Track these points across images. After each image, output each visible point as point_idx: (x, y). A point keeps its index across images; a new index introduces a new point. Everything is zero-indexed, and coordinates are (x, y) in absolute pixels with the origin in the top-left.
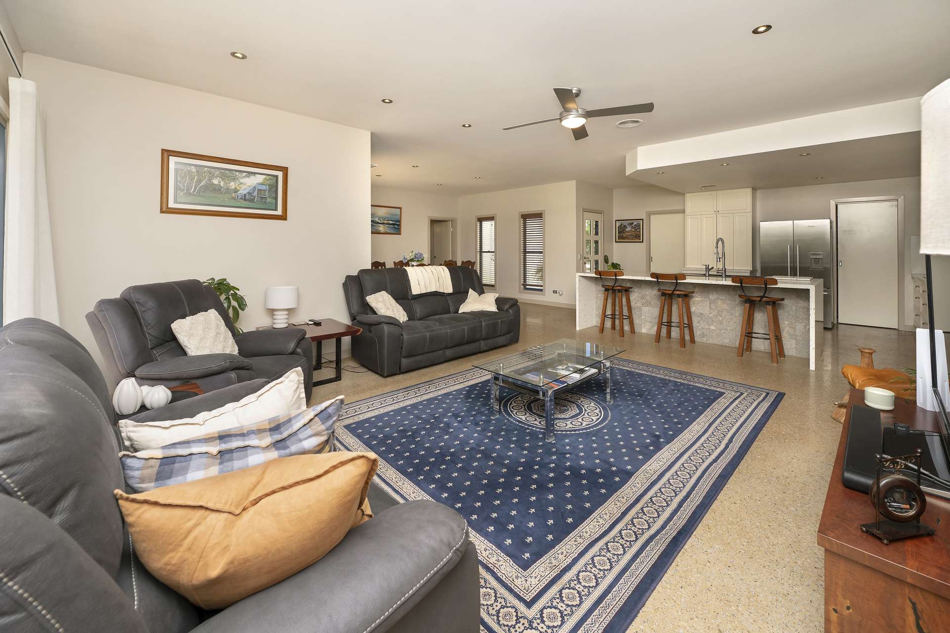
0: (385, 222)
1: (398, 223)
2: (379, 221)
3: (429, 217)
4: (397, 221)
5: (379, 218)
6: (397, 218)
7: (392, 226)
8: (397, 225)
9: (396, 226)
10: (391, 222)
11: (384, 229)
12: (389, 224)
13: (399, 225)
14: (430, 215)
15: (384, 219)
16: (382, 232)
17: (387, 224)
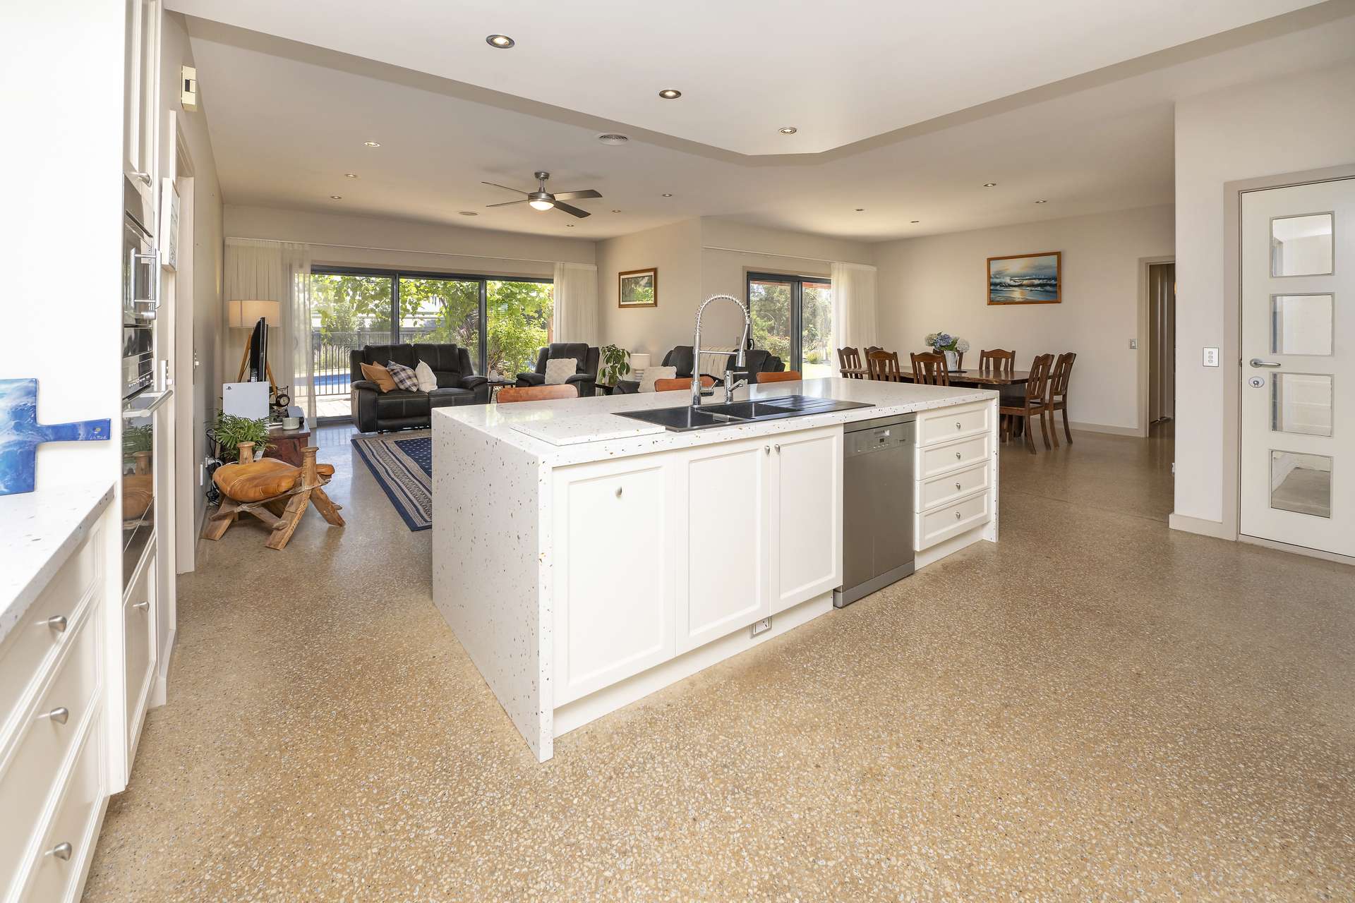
0: (1025, 282)
1: (1053, 282)
2: (1012, 283)
3: (1140, 260)
4: (1050, 279)
5: (1012, 278)
6: (1053, 272)
7: (1039, 288)
8: (1051, 285)
9: (1048, 288)
10: (1037, 282)
11: (1022, 294)
12: (1033, 285)
13: (1056, 285)
14: (1142, 256)
15: (1022, 277)
16: (1017, 300)
17: (1028, 286)
